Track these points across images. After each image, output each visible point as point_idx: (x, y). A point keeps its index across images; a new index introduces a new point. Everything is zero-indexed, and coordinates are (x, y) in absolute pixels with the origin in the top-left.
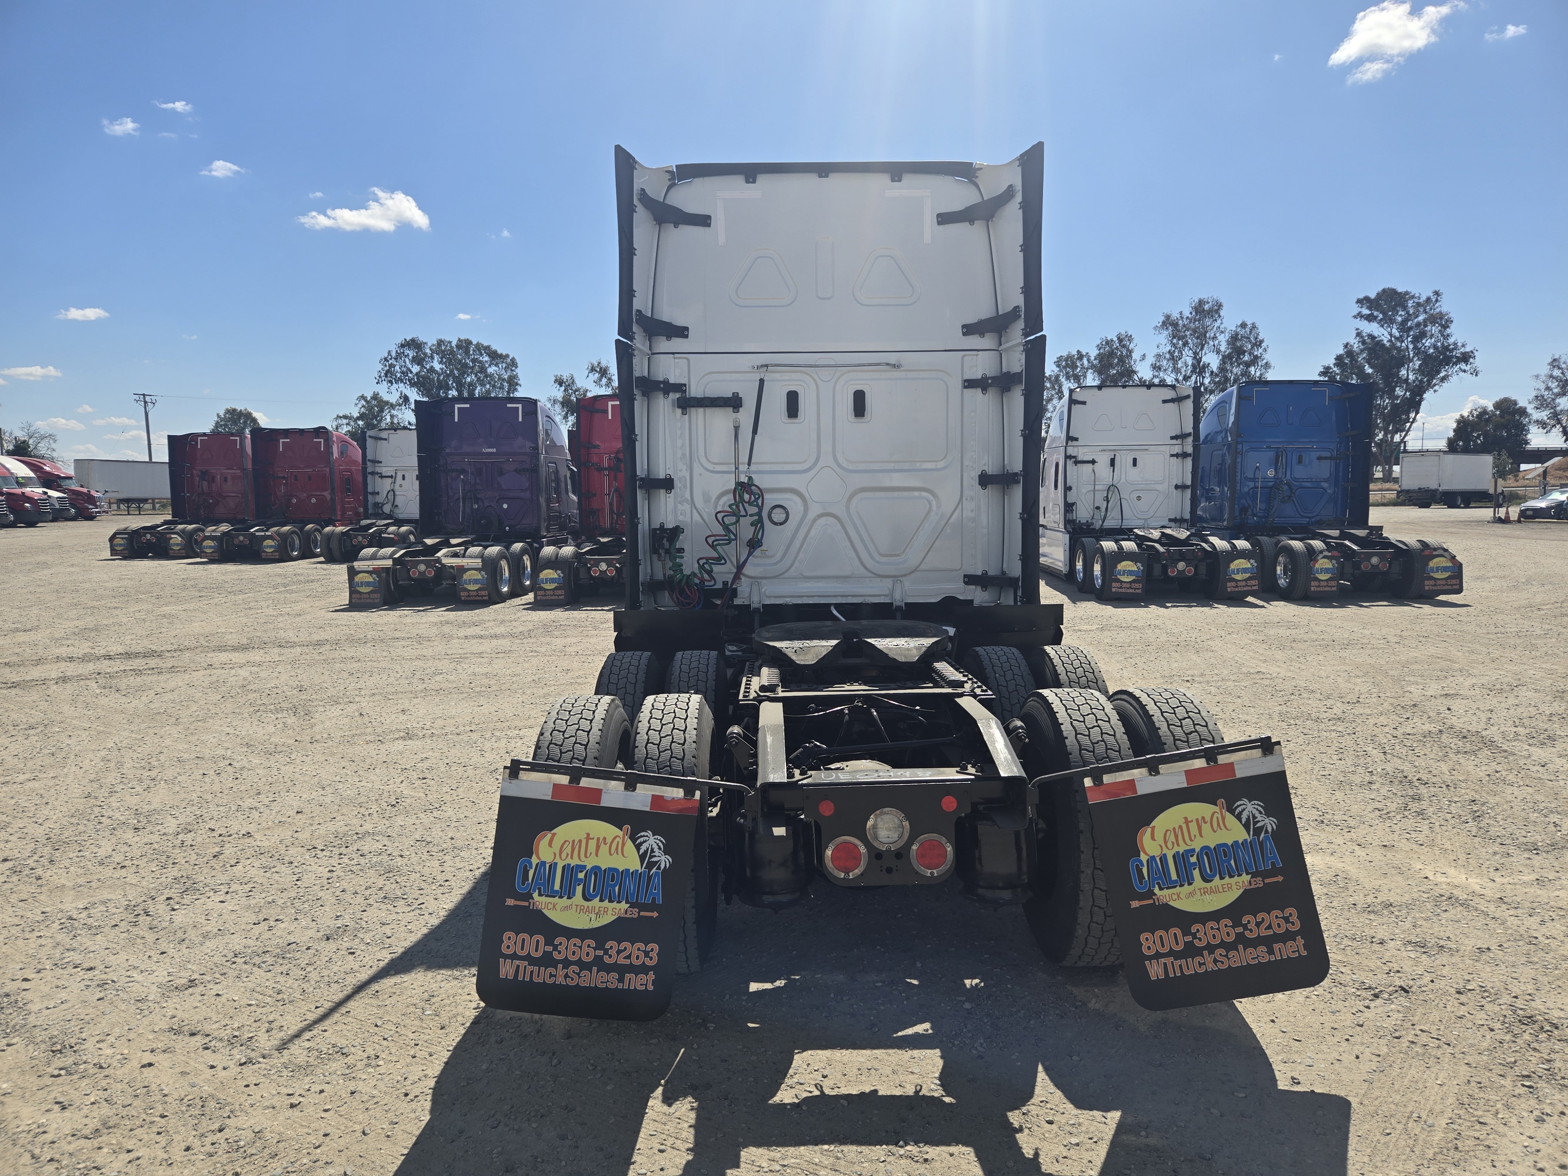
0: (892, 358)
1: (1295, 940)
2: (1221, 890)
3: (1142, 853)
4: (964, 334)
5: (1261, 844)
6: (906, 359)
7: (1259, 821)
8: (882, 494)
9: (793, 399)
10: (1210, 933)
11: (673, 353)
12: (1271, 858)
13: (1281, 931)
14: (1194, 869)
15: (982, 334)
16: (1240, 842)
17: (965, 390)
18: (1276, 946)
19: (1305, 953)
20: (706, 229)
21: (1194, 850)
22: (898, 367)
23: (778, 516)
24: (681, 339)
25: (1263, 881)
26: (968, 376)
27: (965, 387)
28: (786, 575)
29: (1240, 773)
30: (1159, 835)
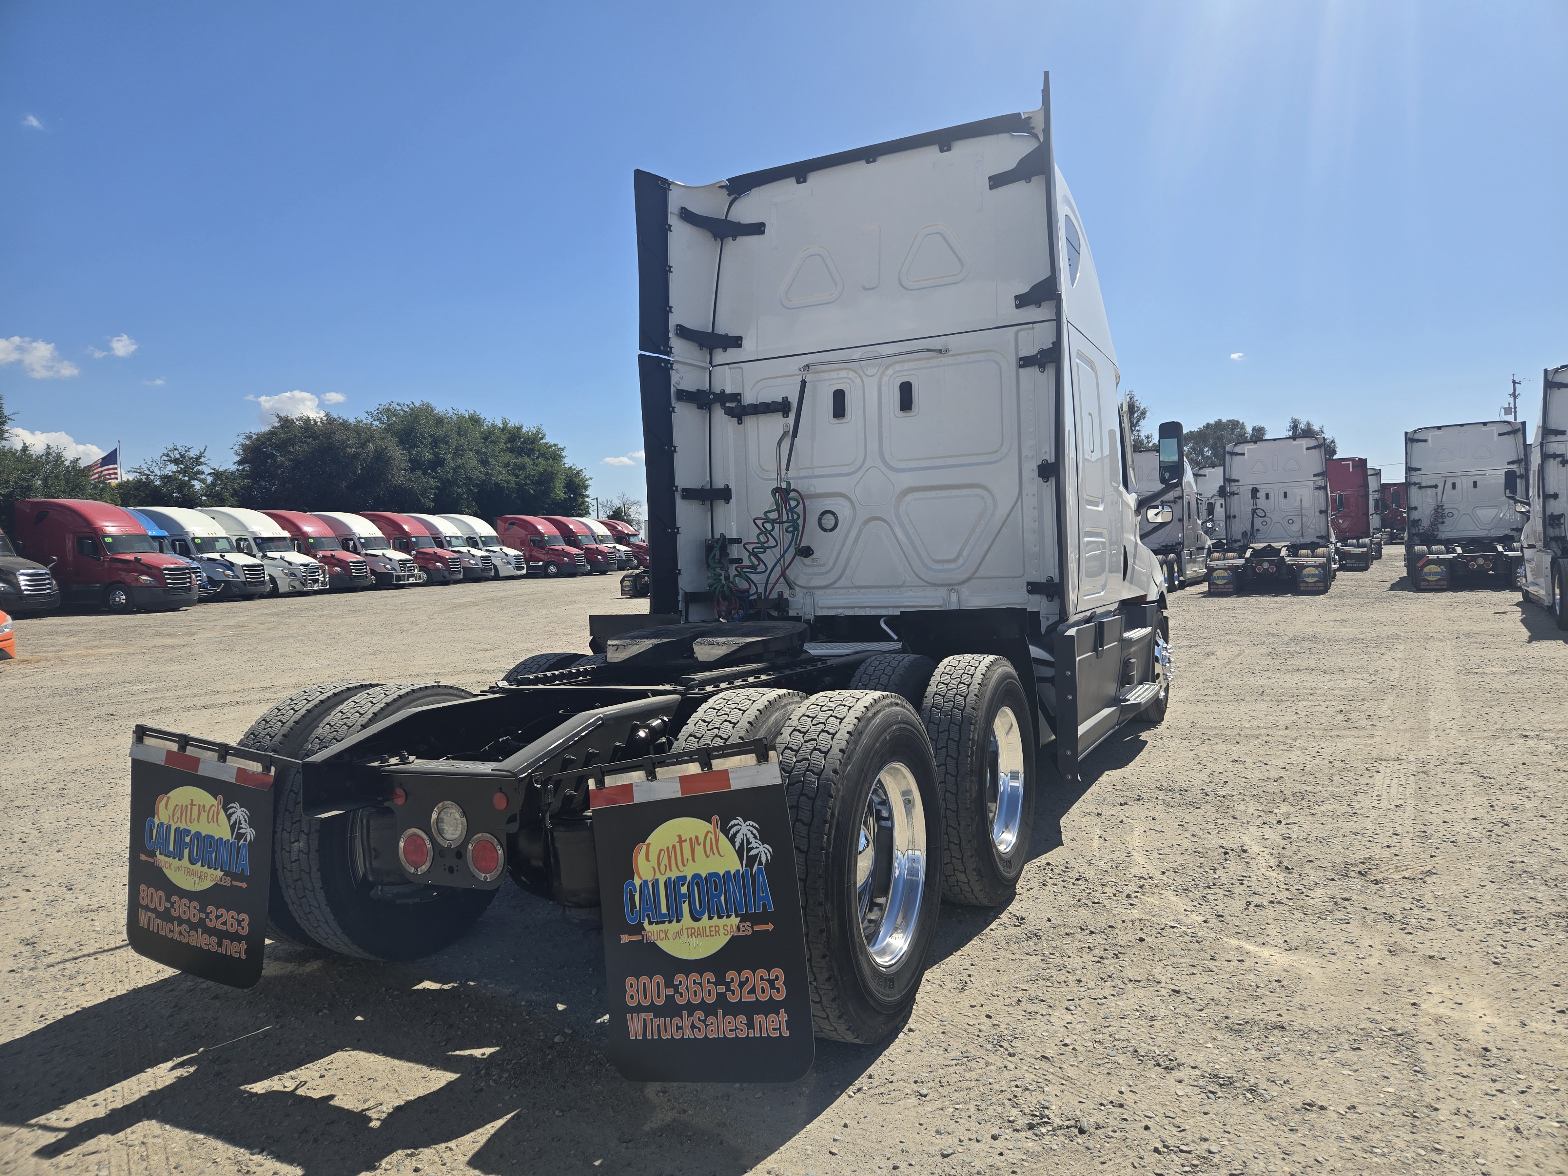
0: (937, 344)
1: (778, 1014)
2: (708, 933)
3: (636, 876)
4: (1018, 307)
5: (754, 878)
6: (953, 342)
7: (753, 848)
8: (933, 494)
9: (839, 397)
10: (692, 988)
11: (728, 364)
12: (763, 898)
13: (764, 998)
14: (684, 902)
15: (1038, 304)
16: (732, 873)
17: (1021, 370)
18: (758, 1018)
19: (786, 1034)
20: (761, 236)
21: (685, 878)
22: (946, 351)
23: (829, 521)
24: (735, 349)
25: (752, 927)
26: (1023, 354)
27: (1021, 366)
28: (836, 585)
29: (736, 784)
30: (653, 856)
